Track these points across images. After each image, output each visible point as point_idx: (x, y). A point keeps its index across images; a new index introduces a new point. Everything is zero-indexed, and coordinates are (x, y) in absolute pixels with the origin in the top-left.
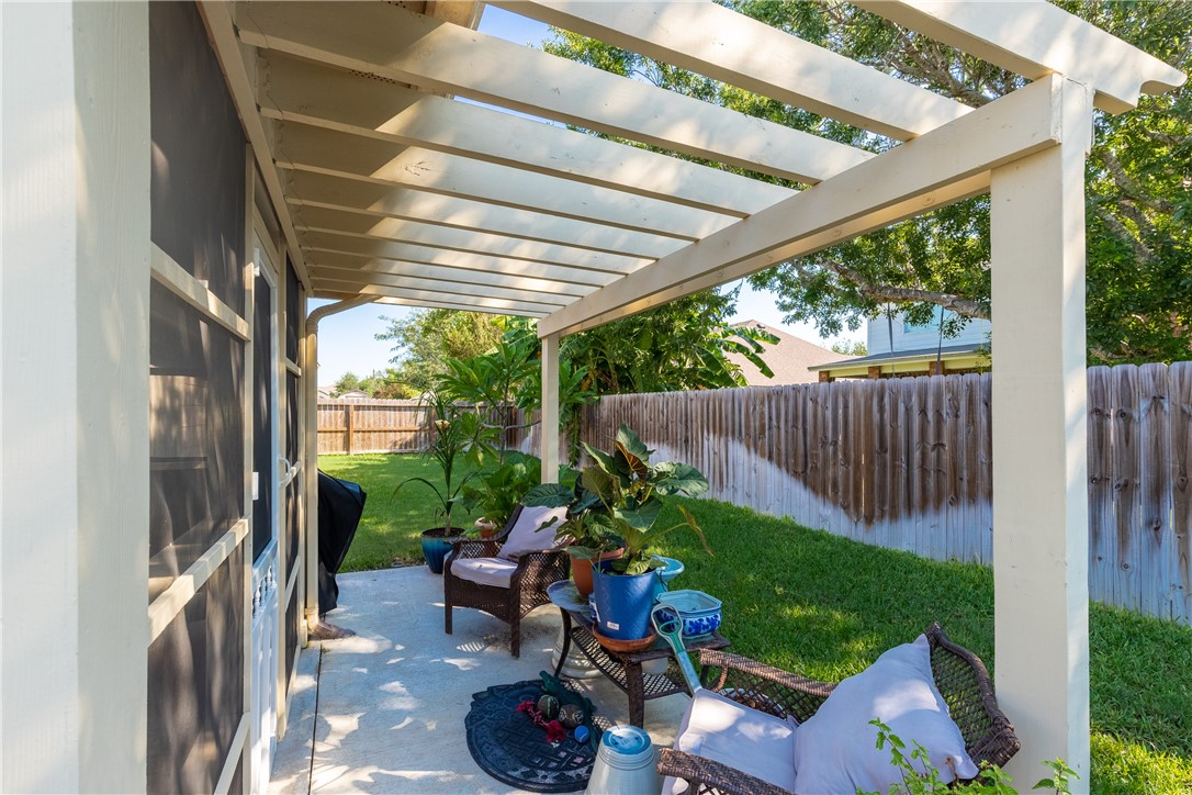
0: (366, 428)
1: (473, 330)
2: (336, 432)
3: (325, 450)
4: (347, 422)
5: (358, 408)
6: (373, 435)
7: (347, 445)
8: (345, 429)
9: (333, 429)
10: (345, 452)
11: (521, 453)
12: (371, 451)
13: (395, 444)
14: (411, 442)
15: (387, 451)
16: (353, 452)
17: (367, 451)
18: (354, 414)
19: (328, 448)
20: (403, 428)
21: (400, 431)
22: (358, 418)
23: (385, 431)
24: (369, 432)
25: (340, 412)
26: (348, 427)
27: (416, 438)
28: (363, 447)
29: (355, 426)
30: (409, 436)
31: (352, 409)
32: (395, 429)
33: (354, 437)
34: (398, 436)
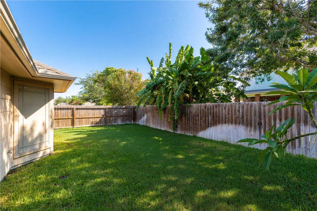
0: (80, 117)
1: (118, 80)
2: (68, 119)
3: (64, 126)
4: (73, 115)
5: (77, 109)
6: (83, 120)
7: (73, 124)
8: (72, 117)
9: (67, 118)
10: (72, 127)
11: (139, 125)
12: (83, 126)
13: (92, 123)
14: (98, 122)
15: (90, 125)
16: (75, 127)
17: (81, 126)
18: (75, 112)
19: (65, 125)
20: (95, 116)
21: (94, 118)
22: (77, 113)
23: (88, 118)
24: (82, 118)
25: (69, 111)
26: (73, 117)
27: (100, 120)
28: (79, 124)
29: (76, 116)
30: (98, 120)
31: (75, 109)
32: (92, 117)
33: (76, 121)
34: (93, 120)
